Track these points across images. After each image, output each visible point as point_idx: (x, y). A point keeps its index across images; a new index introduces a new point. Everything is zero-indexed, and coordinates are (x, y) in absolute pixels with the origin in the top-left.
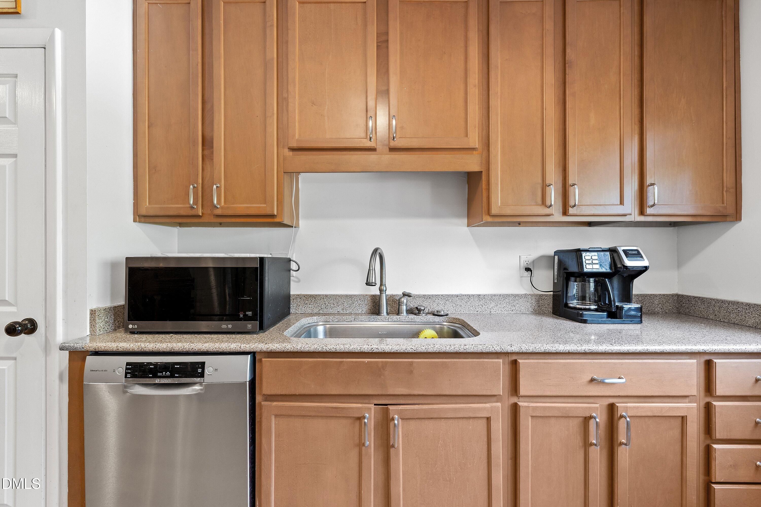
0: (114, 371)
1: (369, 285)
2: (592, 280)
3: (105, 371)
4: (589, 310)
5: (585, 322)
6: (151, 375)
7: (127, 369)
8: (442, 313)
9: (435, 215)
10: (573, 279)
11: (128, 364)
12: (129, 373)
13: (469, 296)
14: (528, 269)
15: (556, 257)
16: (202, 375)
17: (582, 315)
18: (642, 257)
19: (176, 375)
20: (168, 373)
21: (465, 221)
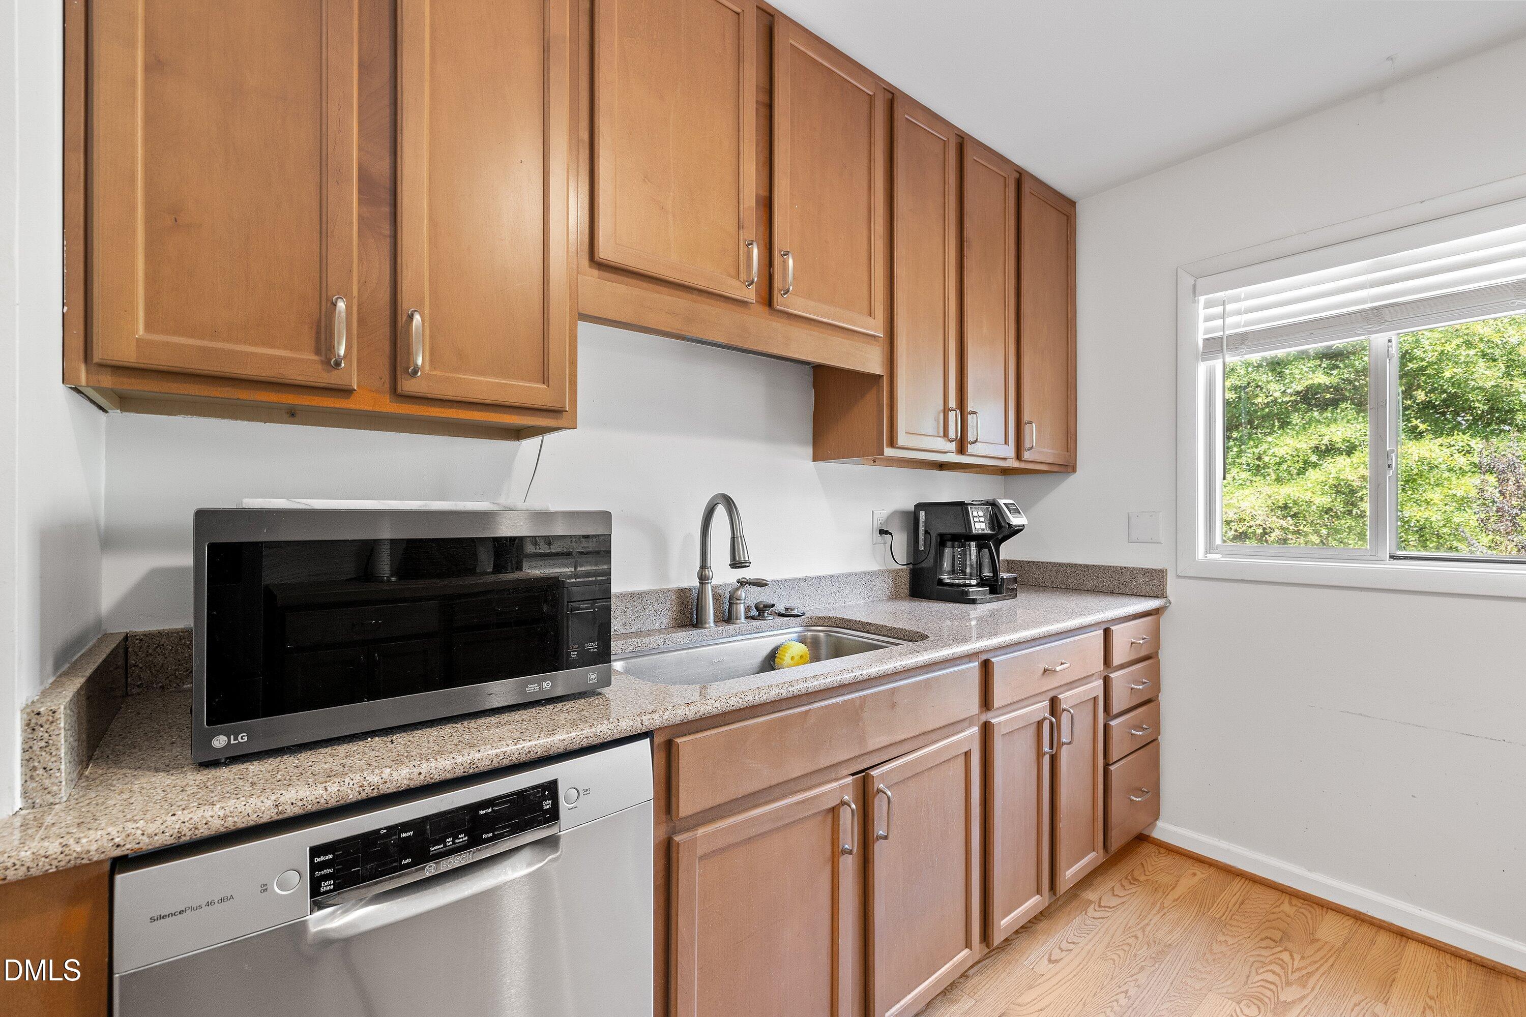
0: (265, 890)
1: (739, 567)
2: (973, 544)
3: (222, 900)
4: (970, 585)
5: (973, 602)
6: (409, 860)
7: (314, 867)
8: (796, 612)
9: (771, 438)
10: (949, 543)
11: (315, 851)
12: (326, 878)
13: (819, 578)
14: (882, 532)
15: (922, 514)
16: (553, 815)
17: (967, 593)
18: (1019, 513)
19: (485, 836)
20: (462, 838)
21: (810, 451)
